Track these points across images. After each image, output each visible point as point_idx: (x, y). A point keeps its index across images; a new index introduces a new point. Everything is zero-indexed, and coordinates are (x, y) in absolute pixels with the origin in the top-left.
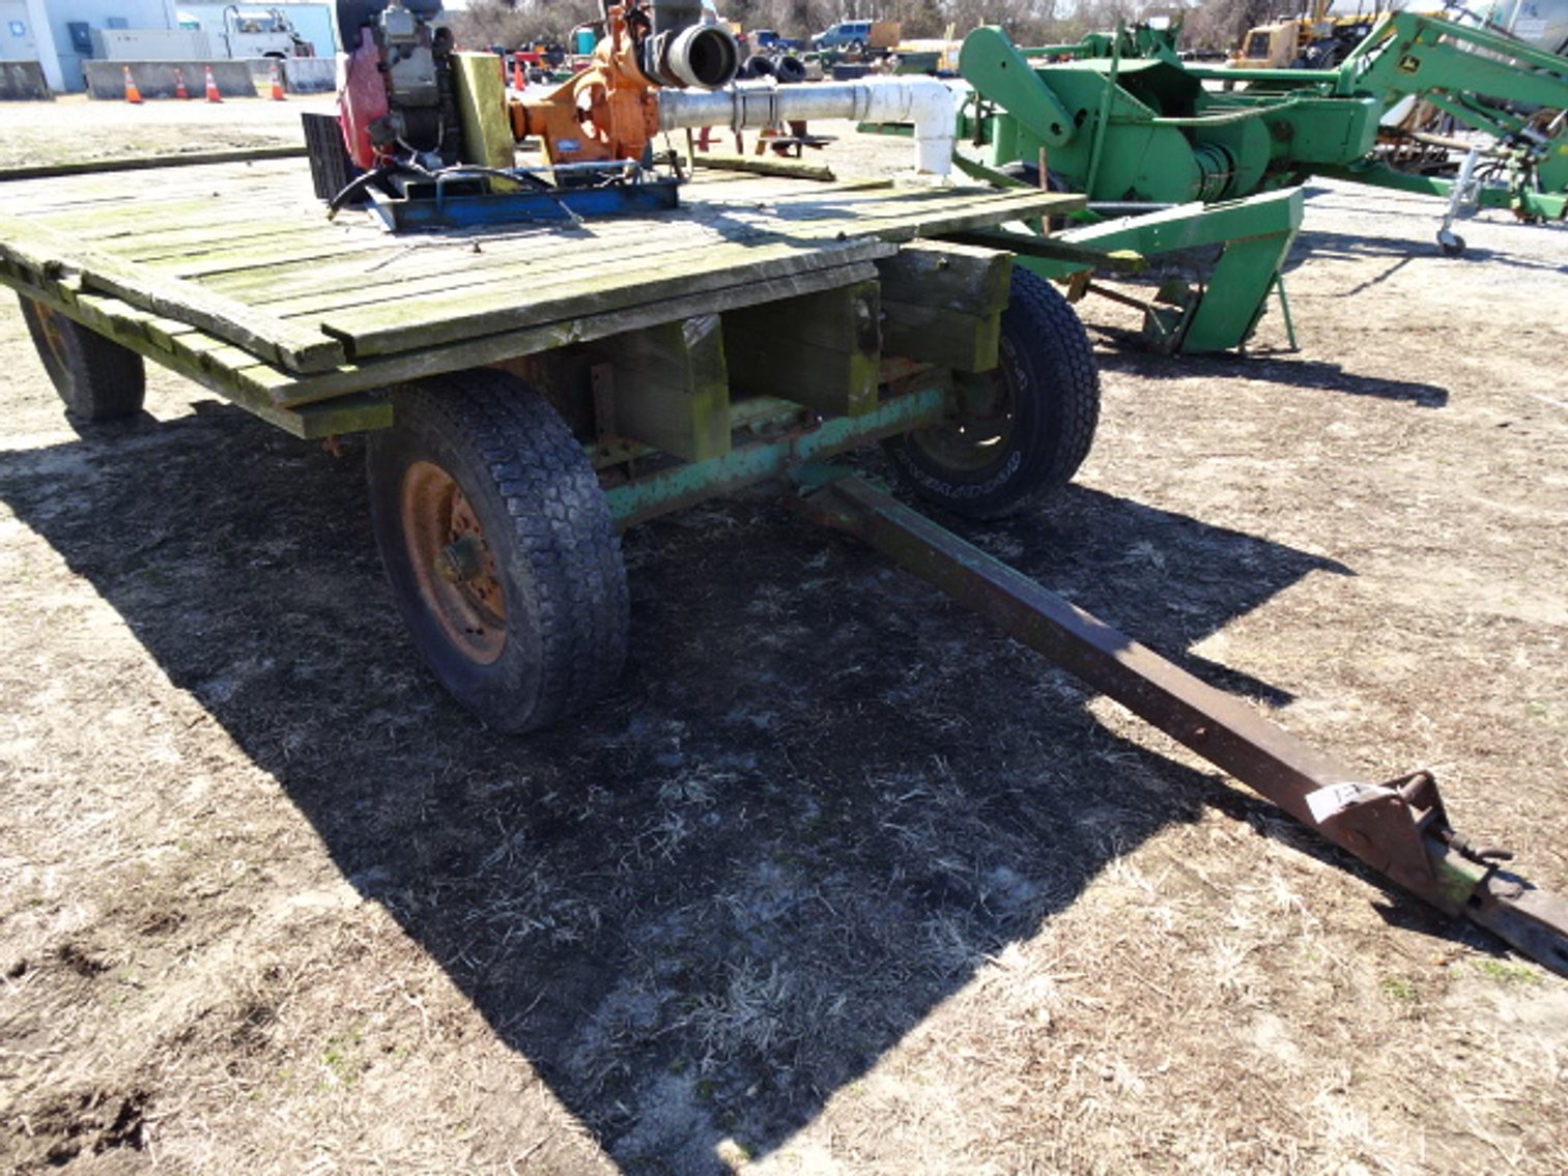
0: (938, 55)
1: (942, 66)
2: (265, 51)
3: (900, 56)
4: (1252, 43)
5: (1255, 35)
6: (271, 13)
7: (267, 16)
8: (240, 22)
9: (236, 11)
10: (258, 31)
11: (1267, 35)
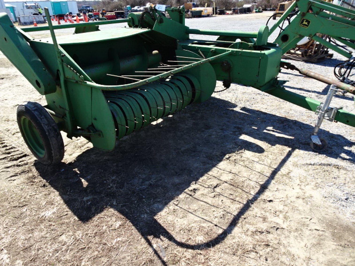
0: (202, 11)
1: (203, 14)
2: (33, 13)
3: (191, 12)
4: (280, 7)
5: (281, 5)
6: (35, 4)
7: (34, 5)
8: (27, 6)
9: (26, 3)
10: (32, 8)
11: (284, 5)
